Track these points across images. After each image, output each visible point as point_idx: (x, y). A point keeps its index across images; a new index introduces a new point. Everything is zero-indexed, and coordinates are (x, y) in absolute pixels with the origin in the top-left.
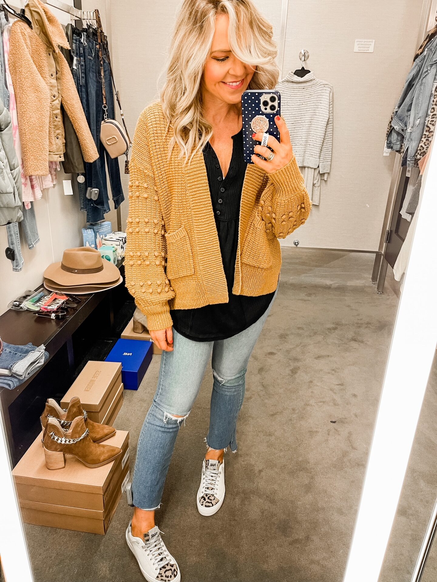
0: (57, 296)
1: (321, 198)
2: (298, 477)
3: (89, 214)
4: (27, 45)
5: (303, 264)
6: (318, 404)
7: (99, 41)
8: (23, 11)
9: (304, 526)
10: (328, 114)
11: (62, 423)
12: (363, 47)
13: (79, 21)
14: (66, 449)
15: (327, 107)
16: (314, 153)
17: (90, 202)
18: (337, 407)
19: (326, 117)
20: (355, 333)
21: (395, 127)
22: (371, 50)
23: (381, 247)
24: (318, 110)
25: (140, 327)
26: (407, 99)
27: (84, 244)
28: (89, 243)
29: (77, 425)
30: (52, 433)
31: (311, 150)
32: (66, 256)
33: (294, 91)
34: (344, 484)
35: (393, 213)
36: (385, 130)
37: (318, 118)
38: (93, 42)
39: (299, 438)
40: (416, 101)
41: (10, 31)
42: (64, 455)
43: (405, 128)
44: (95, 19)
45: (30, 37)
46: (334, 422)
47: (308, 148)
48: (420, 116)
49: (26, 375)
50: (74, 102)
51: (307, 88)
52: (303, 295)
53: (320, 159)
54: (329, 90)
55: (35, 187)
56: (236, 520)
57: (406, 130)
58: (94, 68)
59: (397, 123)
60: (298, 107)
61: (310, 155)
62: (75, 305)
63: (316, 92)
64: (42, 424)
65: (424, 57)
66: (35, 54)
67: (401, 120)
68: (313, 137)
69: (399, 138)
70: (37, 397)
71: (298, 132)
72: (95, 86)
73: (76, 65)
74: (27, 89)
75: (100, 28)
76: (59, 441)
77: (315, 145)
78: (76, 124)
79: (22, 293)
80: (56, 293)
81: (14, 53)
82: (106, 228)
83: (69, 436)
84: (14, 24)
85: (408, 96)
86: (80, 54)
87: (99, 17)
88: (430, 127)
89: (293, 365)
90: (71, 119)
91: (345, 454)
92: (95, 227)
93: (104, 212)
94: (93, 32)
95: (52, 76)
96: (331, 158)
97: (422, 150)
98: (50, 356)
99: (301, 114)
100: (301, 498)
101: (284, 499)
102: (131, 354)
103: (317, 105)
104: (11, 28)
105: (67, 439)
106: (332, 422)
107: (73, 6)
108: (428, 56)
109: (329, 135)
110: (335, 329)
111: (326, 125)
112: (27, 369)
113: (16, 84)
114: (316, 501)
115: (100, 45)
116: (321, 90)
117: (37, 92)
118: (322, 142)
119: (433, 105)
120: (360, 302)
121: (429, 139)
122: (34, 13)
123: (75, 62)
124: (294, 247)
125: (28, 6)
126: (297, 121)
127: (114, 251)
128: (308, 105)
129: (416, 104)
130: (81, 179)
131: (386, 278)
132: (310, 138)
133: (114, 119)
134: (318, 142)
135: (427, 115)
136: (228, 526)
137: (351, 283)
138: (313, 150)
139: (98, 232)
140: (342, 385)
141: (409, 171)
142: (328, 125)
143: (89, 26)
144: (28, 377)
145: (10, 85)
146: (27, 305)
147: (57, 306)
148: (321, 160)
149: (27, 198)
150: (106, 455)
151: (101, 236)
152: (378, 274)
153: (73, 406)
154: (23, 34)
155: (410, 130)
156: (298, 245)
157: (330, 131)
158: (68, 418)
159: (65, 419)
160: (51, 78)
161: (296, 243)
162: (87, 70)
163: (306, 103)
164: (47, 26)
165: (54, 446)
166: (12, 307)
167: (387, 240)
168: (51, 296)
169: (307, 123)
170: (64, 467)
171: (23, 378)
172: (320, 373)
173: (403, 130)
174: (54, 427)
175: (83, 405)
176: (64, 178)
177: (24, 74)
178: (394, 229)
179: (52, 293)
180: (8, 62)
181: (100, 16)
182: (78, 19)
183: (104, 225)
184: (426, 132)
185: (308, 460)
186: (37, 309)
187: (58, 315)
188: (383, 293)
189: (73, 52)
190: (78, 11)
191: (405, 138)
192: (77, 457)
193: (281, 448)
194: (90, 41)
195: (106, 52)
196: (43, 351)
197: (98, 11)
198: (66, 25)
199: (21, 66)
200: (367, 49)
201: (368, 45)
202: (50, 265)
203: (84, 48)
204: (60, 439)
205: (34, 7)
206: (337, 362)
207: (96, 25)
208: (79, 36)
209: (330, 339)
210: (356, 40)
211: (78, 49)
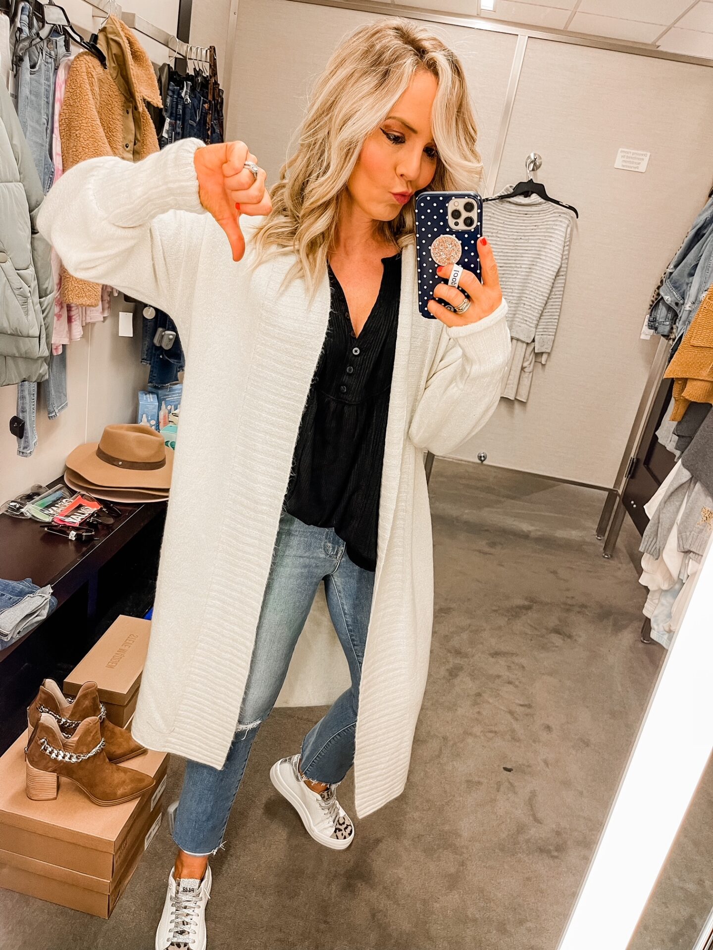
0: (84, 502)
1: (531, 391)
2: (439, 859)
3: (155, 370)
4: (93, 94)
5: (489, 490)
6: (487, 734)
7: (210, 97)
8: (95, 38)
10: (560, 260)
11: (62, 722)
12: (630, 162)
13: (181, 62)
14: (62, 769)
15: (560, 249)
16: (530, 318)
17: (158, 352)
18: (518, 744)
19: (557, 265)
20: (560, 620)
21: (666, 298)
22: (643, 168)
23: (617, 483)
24: (545, 252)
26: (691, 257)
27: (139, 418)
28: (147, 417)
29: (87, 732)
30: (43, 740)
31: (525, 313)
32: (108, 436)
33: (510, 215)
34: (514, 881)
35: (644, 433)
36: (648, 298)
37: (543, 264)
38: (200, 98)
39: (448, 791)
40: (705, 262)
41: (70, 67)
42: (58, 778)
43: (682, 302)
44: (208, 61)
45: (100, 80)
46: (509, 770)
47: (521, 309)
48: (708, 287)
49: (15, 635)
51: (532, 214)
52: (482, 544)
53: (536, 328)
54: (567, 222)
55: (73, 320)
56: (328, 923)
57: (683, 305)
59: (668, 290)
60: (513, 242)
61: (522, 321)
62: (111, 521)
63: (546, 223)
64: (28, 719)
66: (104, 110)
67: (676, 288)
68: (531, 293)
69: (670, 316)
70: (26, 664)
71: (508, 281)
73: (168, 132)
75: (215, 76)
76: (53, 755)
77: (533, 305)
79: (26, 490)
80: (83, 495)
81: (72, 104)
82: (177, 395)
83: (72, 747)
84: (77, 57)
85: (693, 251)
86: (177, 115)
87: (215, 59)
89: (454, 661)
91: (521, 829)
92: (160, 392)
93: (178, 369)
94: (202, 82)
95: (127, 147)
96: (556, 329)
98: (58, 604)
99: (517, 253)
100: (440, 897)
101: (412, 895)
103: (543, 244)
104: (72, 63)
105: (67, 753)
106: (505, 769)
107: (175, 35)
109: (557, 293)
110: (529, 608)
111: (554, 277)
112: (18, 625)
113: (67, 155)
114: (465, 904)
115: (210, 104)
116: (553, 221)
118: (545, 302)
120: (573, 568)
122: (112, 44)
123: (166, 127)
124: (478, 463)
125: (103, 30)
126: (510, 263)
128: (530, 241)
129: (704, 267)
130: (149, 313)
132: (526, 293)
134: (538, 302)
136: (313, 931)
137: (561, 534)
138: (528, 314)
139: (164, 399)
140: (529, 706)
142: (558, 278)
143: (198, 73)
144: (17, 637)
145: (57, 154)
146: (31, 510)
147: (81, 517)
148: (540, 332)
149: (59, 338)
150: (127, 787)
151: (169, 407)
152: (608, 525)
153: (86, 693)
154: (90, 76)
155: (690, 307)
156: (484, 460)
157: (559, 287)
158: (72, 715)
159: (68, 716)
160: (125, 150)
161: (481, 457)
163: (527, 238)
164: (131, 66)
165: (44, 762)
166: (7, 511)
167: (629, 473)
168: (73, 499)
169: (524, 270)
170: (55, 799)
171: (9, 639)
172: (496, 682)
173: (677, 304)
174: (48, 730)
175: (101, 692)
176: (121, 310)
177: (84, 141)
178: (643, 457)
179: (75, 495)
180: (60, 117)
181: (217, 58)
182: (182, 57)
183: (176, 390)
185: (459, 831)
186: (48, 519)
187: (81, 535)
188: (612, 556)
189: (166, 111)
190: (182, 45)
191: (679, 317)
192: (78, 784)
193: (417, 804)
194: (195, 97)
195: (218, 115)
196: (48, 596)
197: (214, 49)
198: (161, 64)
199: (80, 128)
200: (635, 166)
201: (639, 159)
202: (78, 447)
203: (185, 107)
204: (56, 752)
205: (114, 33)
206: (525, 666)
207: (208, 71)
208: (179, 86)
209: (518, 625)
210: (620, 149)
211: (174, 106)
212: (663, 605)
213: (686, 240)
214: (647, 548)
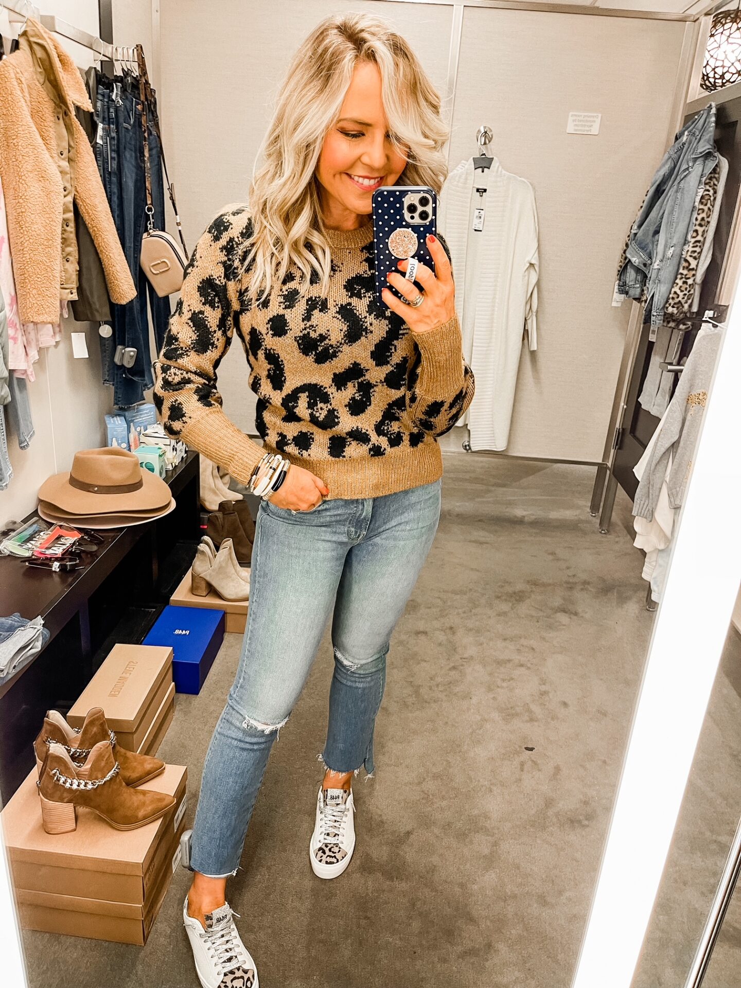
0: (63, 532)
2: (471, 842)
3: (119, 392)
4: (25, 101)
5: (476, 480)
6: (505, 718)
7: (142, 98)
8: (16, 43)
9: (483, 926)
11: (72, 753)
12: (582, 125)
13: (108, 64)
14: (79, 798)
17: (120, 372)
18: (536, 724)
20: (564, 599)
21: (633, 260)
22: (595, 130)
23: (606, 455)
25: (203, 585)
26: (653, 214)
27: (109, 442)
28: (117, 441)
29: (100, 757)
30: (55, 771)
32: (79, 462)
35: (627, 400)
36: (615, 263)
38: (133, 100)
39: (473, 777)
40: (668, 218)
42: (75, 808)
43: (649, 262)
44: (136, 60)
45: (29, 86)
46: (531, 749)
48: (674, 242)
49: (11, 670)
50: (97, 201)
52: (477, 534)
56: (369, 918)
57: (651, 264)
58: (133, 143)
59: (635, 252)
62: (95, 548)
64: (36, 754)
65: (683, 145)
66: (35, 114)
67: (642, 248)
69: (639, 278)
70: (24, 707)
72: (134, 175)
73: (102, 138)
74: (27, 175)
75: (145, 76)
76: (68, 785)
78: (100, 239)
79: (1, 526)
80: (61, 526)
81: (5, 113)
82: (146, 415)
83: (86, 775)
85: (654, 209)
86: (109, 119)
87: (143, 58)
88: (690, 262)
90: (91, 231)
91: (549, 803)
92: (126, 414)
93: (143, 388)
94: (132, 83)
95: (62, 154)
97: (676, 299)
98: (51, 636)
100: (477, 879)
101: (449, 880)
102: (188, 632)
105: (81, 781)
106: (527, 749)
107: (99, 36)
108: (690, 144)
112: (12, 659)
114: (503, 882)
115: (143, 105)
117: (43, 181)
119: (695, 225)
120: (571, 547)
121: (687, 280)
122: (35, 47)
123: (100, 132)
124: (463, 453)
125: (25, 34)
127: (160, 456)
129: (668, 223)
130: (106, 332)
131: (614, 507)
133: (163, 230)
135: (686, 242)
136: (355, 928)
137: (555, 515)
139: (132, 421)
141: (653, 332)
143: (127, 73)
144: (13, 672)
146: (9, 546)
147: (61, 548)
149: (17, 363)
150: (149, 809)
151: (138, 429)
152: (601, 500)
153: (92, 723)
154: (19, 81)
155: (658, 265)
156: (469, 449)
158: (82, 744)
159: (77, 746)
160: (60, 157)
161: (466, 446)
162: (122, 147)
165: (58, 793)
167: (617, 445)
168: (51, 531)
170: (75, 830)
171: (5, 675)
172: (507, 666)
173: (645, 265)
174: (58, 760)
175: (108, 720)
176: (73, 330)
177: (22, 150)
178: (628, 426)
179: (53, 527)
181: (145, 56)
182: (108, 59)
183: (144, 410)
184: (683, 269)
185: (488, 814)
186: (27, 554)
187: (66, 566)
188: (608, 531)
189: (98, 116)
190: (106, 46)
191: (649, 278)
192: (97, 812)
193: (444, 793)
194: (127, 98)
195: (153, 116)
196: (40, 627)
197: (141, 47)
198: (87, 69)
199: (17, 136)
200: (587, 128)
201: (590, 121)
202: (49, 478)
203: (117, 110)
204: (69, 781)
205: (36, 35)
206: (534, 647)
207: (137, 70)
208: (109, 89)
209: (524, 608)
210: (571, 113)
211: (106, 110)
212: (660, 566)
213: (647, 199)
214: (640, 511)
